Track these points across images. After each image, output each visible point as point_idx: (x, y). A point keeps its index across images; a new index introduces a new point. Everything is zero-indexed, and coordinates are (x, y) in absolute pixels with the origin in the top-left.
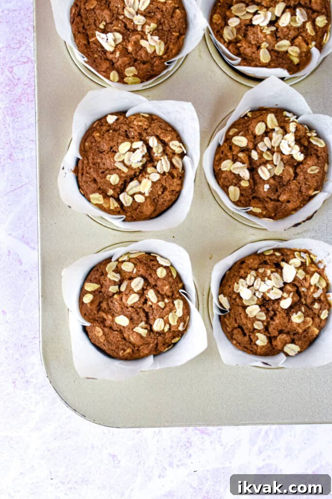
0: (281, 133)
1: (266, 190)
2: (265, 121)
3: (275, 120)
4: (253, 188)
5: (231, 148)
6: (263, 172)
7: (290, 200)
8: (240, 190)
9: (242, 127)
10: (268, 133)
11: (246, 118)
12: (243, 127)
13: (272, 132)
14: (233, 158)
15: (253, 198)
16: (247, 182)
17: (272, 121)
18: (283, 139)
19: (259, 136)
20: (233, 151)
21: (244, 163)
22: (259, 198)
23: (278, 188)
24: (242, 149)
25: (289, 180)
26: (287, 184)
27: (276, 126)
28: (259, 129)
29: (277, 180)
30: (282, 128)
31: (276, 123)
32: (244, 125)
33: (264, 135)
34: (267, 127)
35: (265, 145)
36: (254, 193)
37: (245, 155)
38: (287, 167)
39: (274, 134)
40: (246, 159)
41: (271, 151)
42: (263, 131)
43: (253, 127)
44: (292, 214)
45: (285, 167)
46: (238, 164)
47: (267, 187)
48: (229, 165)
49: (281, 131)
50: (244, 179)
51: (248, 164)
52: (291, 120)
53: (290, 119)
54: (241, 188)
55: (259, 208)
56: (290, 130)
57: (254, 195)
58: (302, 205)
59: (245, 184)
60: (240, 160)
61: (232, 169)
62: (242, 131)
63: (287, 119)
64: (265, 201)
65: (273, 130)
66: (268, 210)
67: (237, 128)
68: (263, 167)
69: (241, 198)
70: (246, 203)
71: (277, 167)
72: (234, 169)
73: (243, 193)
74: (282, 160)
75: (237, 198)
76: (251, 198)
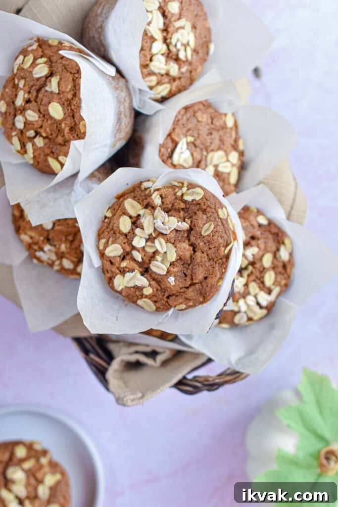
0: (149, 214)
1: (173, 284)
2: (125, 213)
3: (135, 203)
4: (160, 289)
5: (112, 263)
6: (158, 267)
7: (206, 276)
8: (150, 299)
9: (107, 233)
10: (136, 222)
11: (106, 220)
12: (109, 233)
13: (139, 219)
14: (120, 271)
15: (168, 297)
16: (149, 287)
17: (133, 207)
18: (154, 219)
19: (129, 232)
20: (115, 265)
21: (132, 271)
22: (173, 294)
23: (185, 272)
24: (122, 256)
25: (191, 256)
26: (191, 261)
27: (139, 210)
28: (125, 224)
29: (178, 265)
30: (146, 207)
31: (139, 206)
32: (109, 230)
33: (134, 227)
34: (131, 217)
35: (141, 237)
36: (165, 292)
37: (128, 261)
38: (178, 245)
39: (142, 220)
40: (133, 265)
41: (150, 239)
42: (130, 224)
43: (116, 227)
44: (220, 286)
45: (176, 247)
46: (128, 275)
47: (172, 280)
48: (121, 281)
49: (148, 211)
50: (144, 287)
51: (138, 268)
52: (152, 191)
53: (150, 191)
54: (148, 297)
55: (181, 303)
56: (156, 204)
57: (167, 294)
58: (224, 271)
59: (148, 291)
60: (127, 270)
61: (125, 284)
62: (110, 237)
63: (147, 192)
64: (182, 294)
65: (139, 216)
66: (192, 299)
67: (104, 238)
68: (154, 263)
69: (157, 304)
70: (166, 306)
71: (167, 252)
72: (127, 283)
73: (155, 299)
74: (168, 241)
75: (154, 308)
76: (166, 300)
